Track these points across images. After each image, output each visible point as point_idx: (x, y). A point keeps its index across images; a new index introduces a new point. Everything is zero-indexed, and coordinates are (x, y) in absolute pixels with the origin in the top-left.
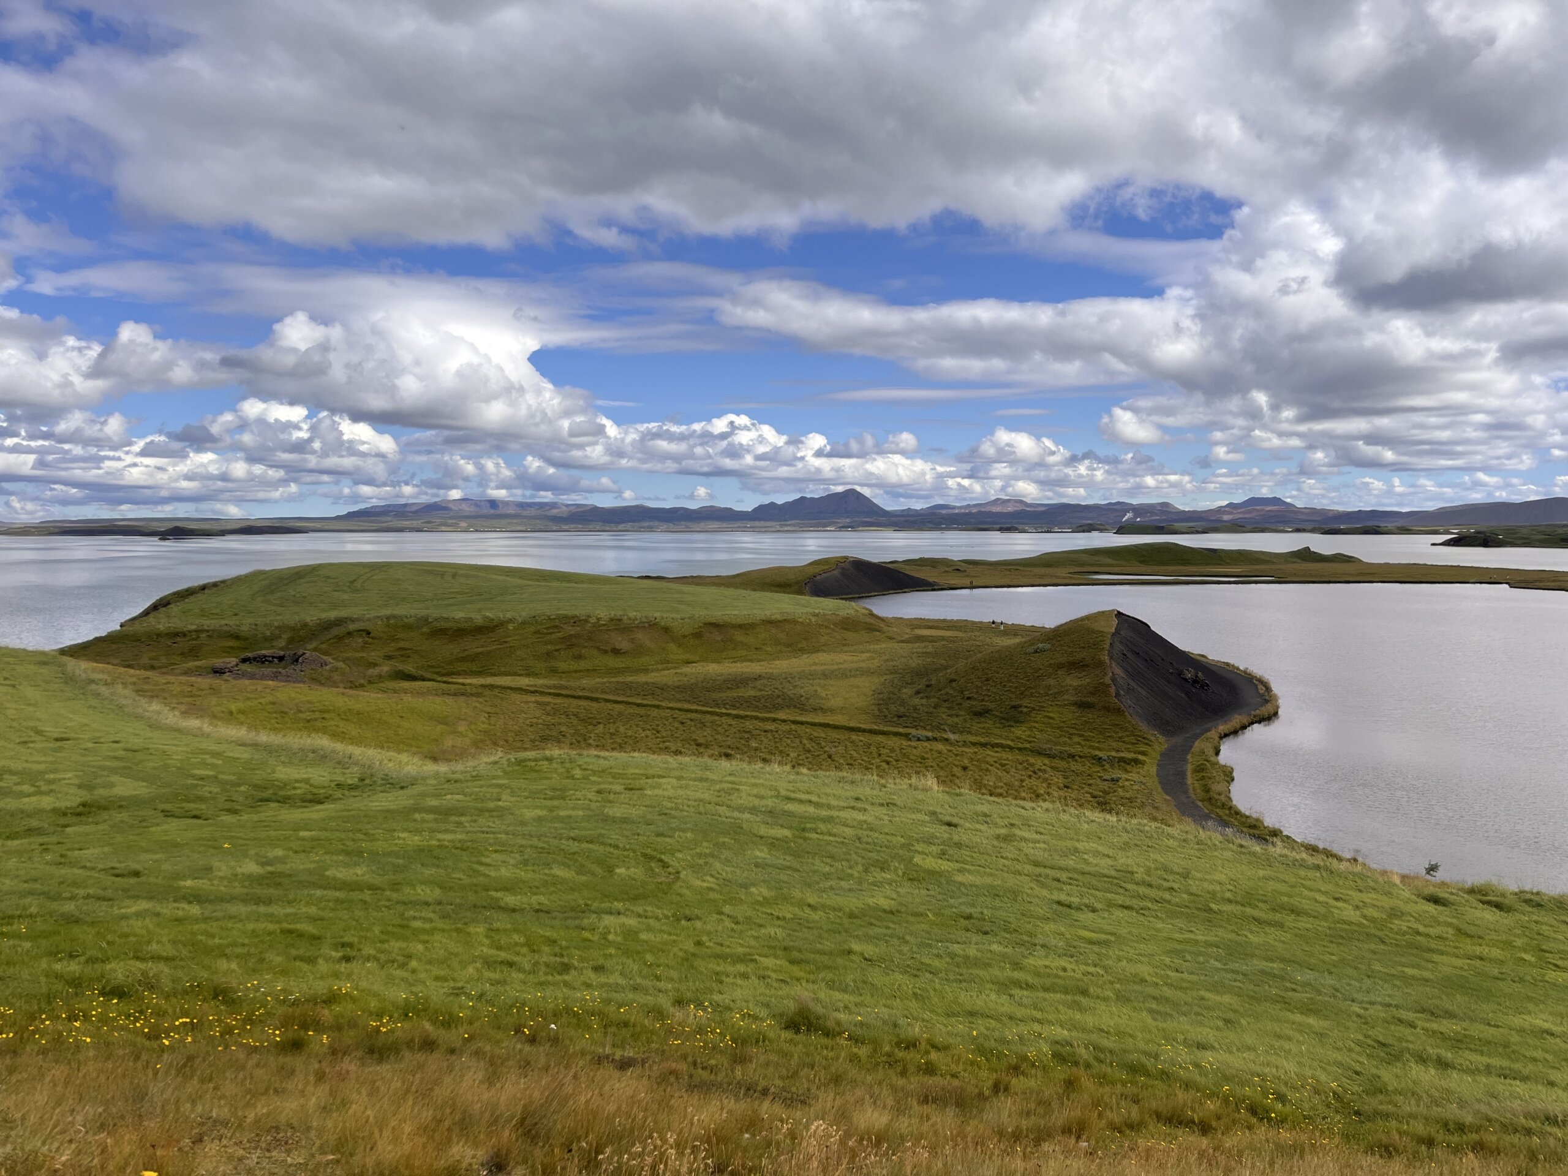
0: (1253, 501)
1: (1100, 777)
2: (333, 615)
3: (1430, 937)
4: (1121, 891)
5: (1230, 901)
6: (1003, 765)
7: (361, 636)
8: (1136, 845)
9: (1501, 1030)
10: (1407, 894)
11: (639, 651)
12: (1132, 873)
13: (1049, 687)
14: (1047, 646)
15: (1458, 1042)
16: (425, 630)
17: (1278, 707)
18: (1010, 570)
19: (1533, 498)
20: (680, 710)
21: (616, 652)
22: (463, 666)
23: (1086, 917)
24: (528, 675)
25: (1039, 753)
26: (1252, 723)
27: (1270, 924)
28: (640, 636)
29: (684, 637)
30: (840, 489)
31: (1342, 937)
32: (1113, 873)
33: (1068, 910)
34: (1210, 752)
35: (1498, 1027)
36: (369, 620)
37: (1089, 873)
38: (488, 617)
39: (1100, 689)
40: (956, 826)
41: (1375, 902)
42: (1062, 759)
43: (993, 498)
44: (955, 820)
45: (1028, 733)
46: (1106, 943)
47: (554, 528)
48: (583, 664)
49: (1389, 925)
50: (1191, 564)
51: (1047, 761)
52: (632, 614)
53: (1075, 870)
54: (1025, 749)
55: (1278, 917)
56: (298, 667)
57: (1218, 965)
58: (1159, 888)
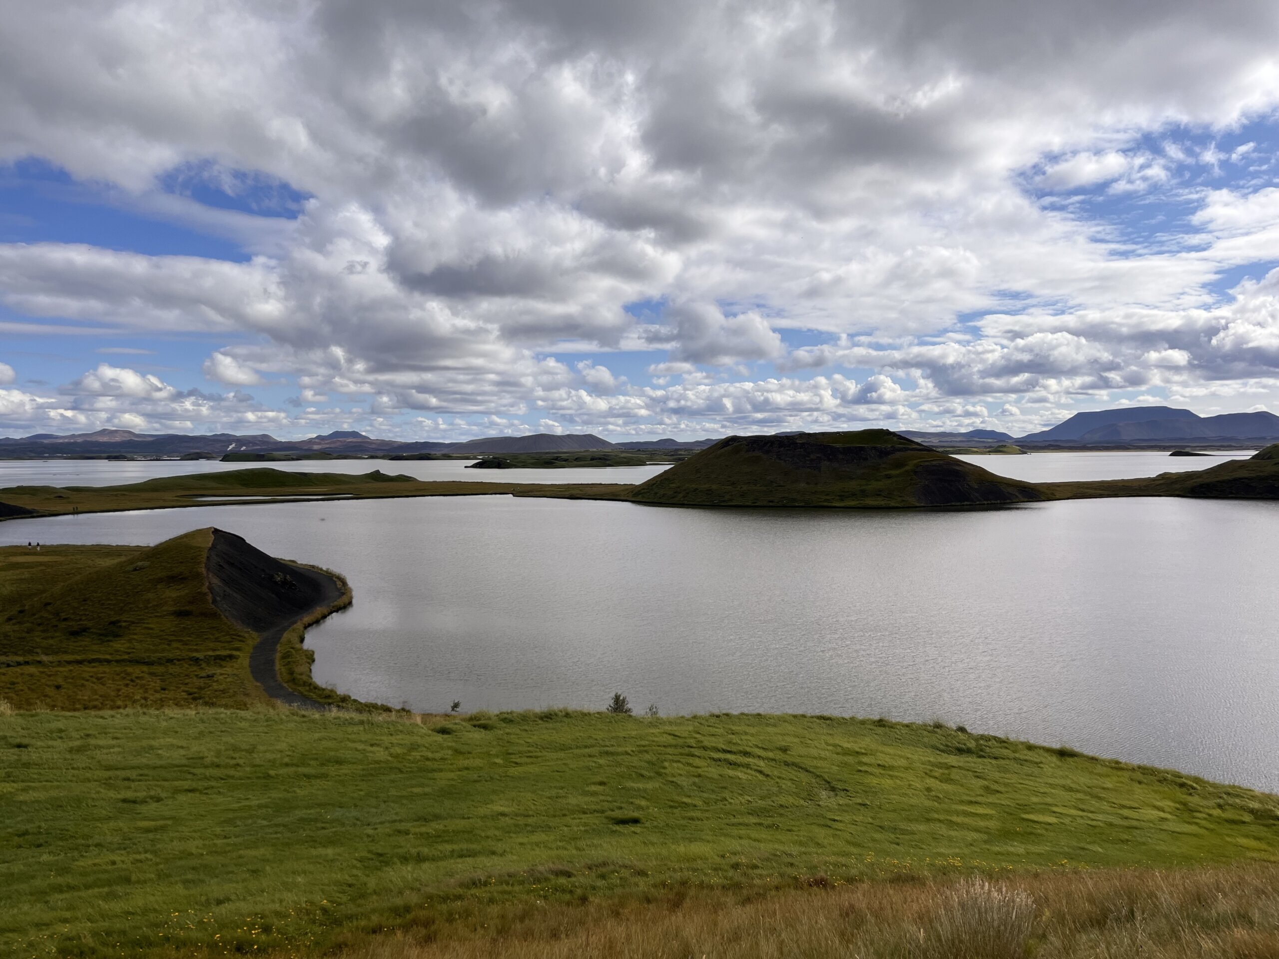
0: (337, 434)
1: (197, 676)
3: (435, 760)
4: (190, 776)
5: (287, 765)
6: (98, 679)
8: (211, 732)
9: (471, 820)
10: (425, 730)
12: (202, 758)
13: (148, 601)
14: (146, 564)
15: (439, 837)
17: (351, 598)
23: (152, 808)
25: (137, 662)
26: (331, 613)
27: (316, 777)
31: (372, 775)
32: (184, 762)
33: (132, 805)
34: (295, 639)
35: (469, 818)
37: (161, 767)
39: (197, 598)
40: (26, 746)
41: (401, 742)
42: (160, 664)
43: (99, 429)
44: (25, 741)
45: (128, 645)
46: (163, 828)
49: (408, 757)
50: (286, 486)
51: (145, 668)
53: (147, 767)
54: (123, 660)
55: (324, 770)
57: (265, 823)
58: (226, 766)
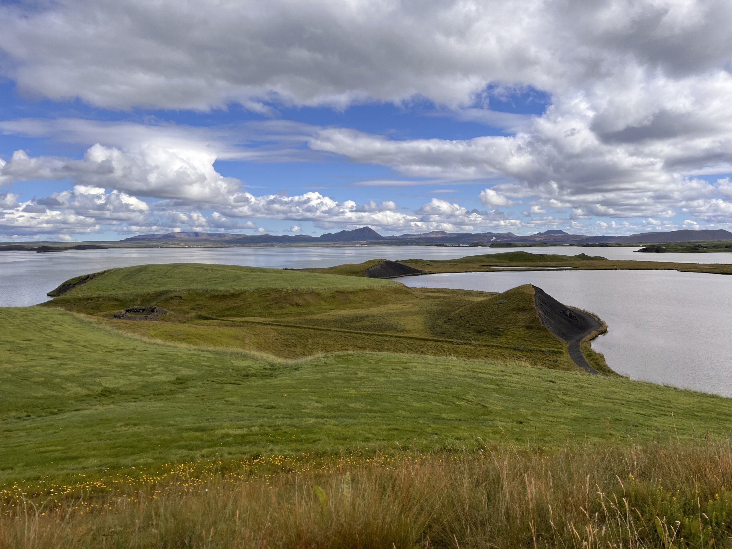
0: (549, 232)
1: (547, 360)
2: (161, 289)
6: (502, 355)
7: (177, 299)
11: (308, 304)
13: (511, 319)
14: (506, 301)
16: (207, 296)
17: (606, 327)
18: (452, 265)
19: (673, 230)
20: (341, 332)
21: (298, 305)
22: (228, 313)
24: (260, 316)
25: (515, 349)
26: (599, 334)
28: (307, 297)
29: (327, 297)
30: (362, 227)
36: (179, 291)
38: (236, 289)
39: (535, 320)
42: (526, 351)
43: (432, 231)
45: (506, 340)
47: (226, 246)
48: (284, 311)
50: (532, 261)
51: (521, 353)
52: (302, 287)
54: (508, 347)
56: (155, 314)
